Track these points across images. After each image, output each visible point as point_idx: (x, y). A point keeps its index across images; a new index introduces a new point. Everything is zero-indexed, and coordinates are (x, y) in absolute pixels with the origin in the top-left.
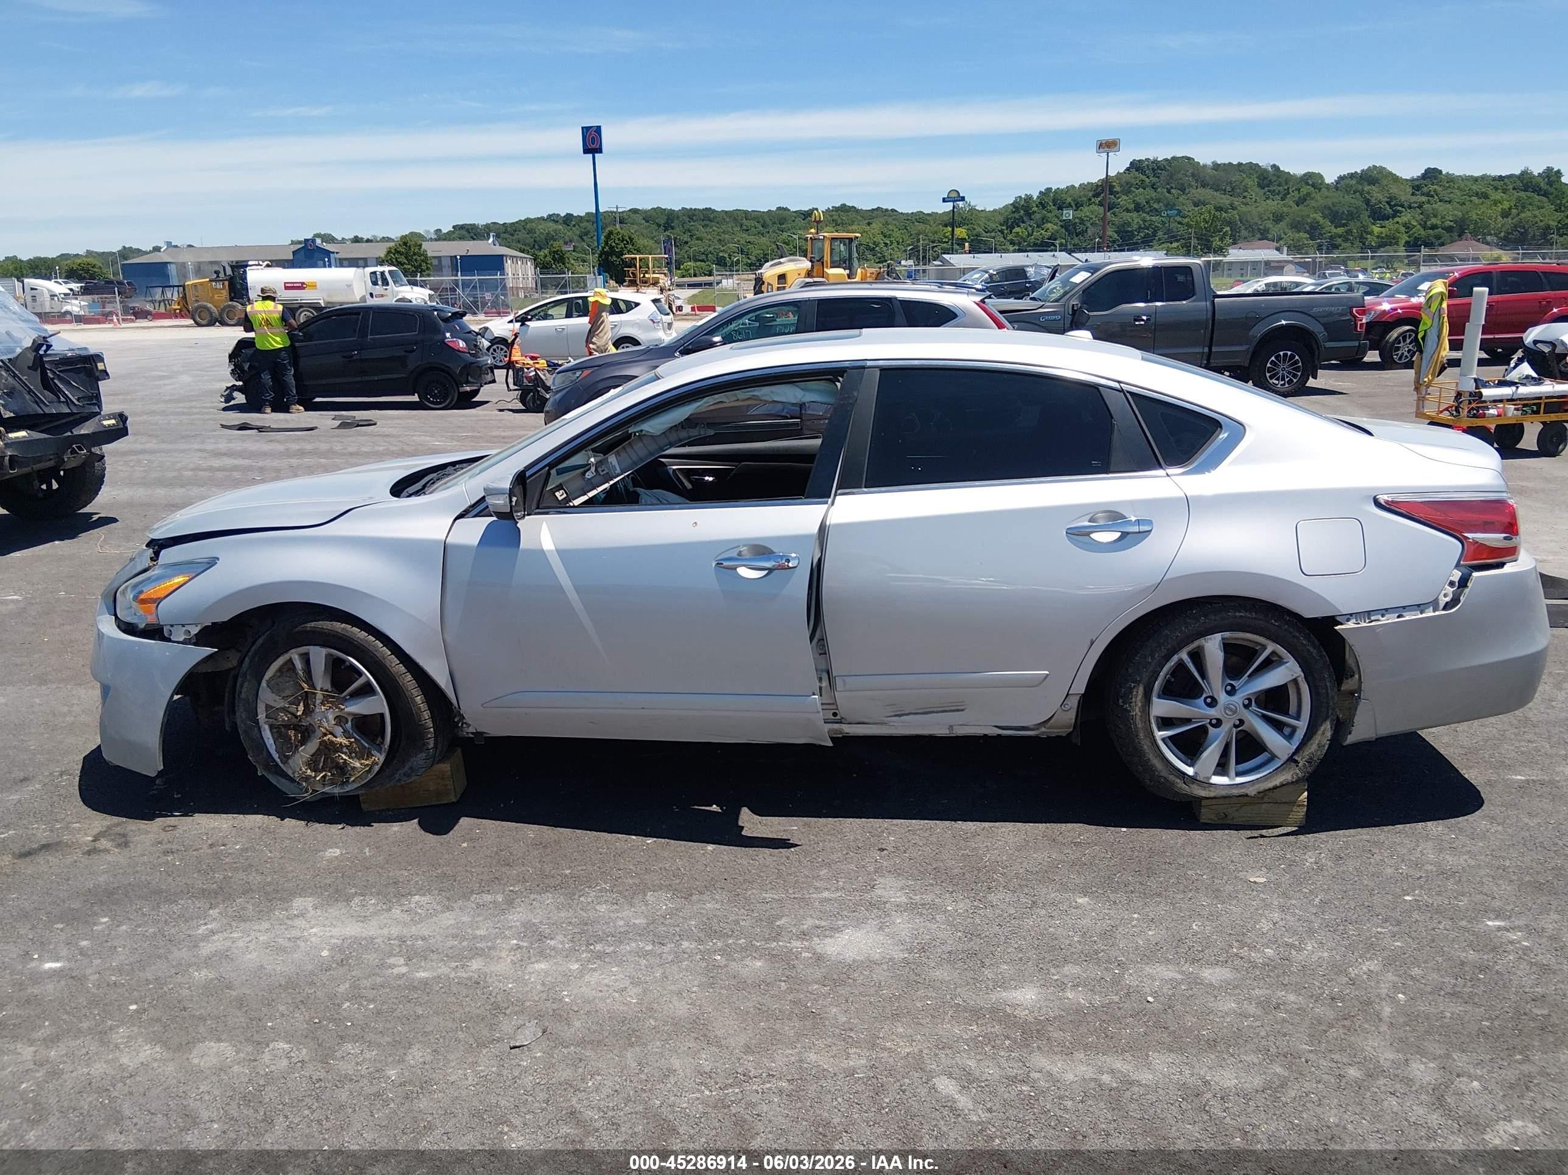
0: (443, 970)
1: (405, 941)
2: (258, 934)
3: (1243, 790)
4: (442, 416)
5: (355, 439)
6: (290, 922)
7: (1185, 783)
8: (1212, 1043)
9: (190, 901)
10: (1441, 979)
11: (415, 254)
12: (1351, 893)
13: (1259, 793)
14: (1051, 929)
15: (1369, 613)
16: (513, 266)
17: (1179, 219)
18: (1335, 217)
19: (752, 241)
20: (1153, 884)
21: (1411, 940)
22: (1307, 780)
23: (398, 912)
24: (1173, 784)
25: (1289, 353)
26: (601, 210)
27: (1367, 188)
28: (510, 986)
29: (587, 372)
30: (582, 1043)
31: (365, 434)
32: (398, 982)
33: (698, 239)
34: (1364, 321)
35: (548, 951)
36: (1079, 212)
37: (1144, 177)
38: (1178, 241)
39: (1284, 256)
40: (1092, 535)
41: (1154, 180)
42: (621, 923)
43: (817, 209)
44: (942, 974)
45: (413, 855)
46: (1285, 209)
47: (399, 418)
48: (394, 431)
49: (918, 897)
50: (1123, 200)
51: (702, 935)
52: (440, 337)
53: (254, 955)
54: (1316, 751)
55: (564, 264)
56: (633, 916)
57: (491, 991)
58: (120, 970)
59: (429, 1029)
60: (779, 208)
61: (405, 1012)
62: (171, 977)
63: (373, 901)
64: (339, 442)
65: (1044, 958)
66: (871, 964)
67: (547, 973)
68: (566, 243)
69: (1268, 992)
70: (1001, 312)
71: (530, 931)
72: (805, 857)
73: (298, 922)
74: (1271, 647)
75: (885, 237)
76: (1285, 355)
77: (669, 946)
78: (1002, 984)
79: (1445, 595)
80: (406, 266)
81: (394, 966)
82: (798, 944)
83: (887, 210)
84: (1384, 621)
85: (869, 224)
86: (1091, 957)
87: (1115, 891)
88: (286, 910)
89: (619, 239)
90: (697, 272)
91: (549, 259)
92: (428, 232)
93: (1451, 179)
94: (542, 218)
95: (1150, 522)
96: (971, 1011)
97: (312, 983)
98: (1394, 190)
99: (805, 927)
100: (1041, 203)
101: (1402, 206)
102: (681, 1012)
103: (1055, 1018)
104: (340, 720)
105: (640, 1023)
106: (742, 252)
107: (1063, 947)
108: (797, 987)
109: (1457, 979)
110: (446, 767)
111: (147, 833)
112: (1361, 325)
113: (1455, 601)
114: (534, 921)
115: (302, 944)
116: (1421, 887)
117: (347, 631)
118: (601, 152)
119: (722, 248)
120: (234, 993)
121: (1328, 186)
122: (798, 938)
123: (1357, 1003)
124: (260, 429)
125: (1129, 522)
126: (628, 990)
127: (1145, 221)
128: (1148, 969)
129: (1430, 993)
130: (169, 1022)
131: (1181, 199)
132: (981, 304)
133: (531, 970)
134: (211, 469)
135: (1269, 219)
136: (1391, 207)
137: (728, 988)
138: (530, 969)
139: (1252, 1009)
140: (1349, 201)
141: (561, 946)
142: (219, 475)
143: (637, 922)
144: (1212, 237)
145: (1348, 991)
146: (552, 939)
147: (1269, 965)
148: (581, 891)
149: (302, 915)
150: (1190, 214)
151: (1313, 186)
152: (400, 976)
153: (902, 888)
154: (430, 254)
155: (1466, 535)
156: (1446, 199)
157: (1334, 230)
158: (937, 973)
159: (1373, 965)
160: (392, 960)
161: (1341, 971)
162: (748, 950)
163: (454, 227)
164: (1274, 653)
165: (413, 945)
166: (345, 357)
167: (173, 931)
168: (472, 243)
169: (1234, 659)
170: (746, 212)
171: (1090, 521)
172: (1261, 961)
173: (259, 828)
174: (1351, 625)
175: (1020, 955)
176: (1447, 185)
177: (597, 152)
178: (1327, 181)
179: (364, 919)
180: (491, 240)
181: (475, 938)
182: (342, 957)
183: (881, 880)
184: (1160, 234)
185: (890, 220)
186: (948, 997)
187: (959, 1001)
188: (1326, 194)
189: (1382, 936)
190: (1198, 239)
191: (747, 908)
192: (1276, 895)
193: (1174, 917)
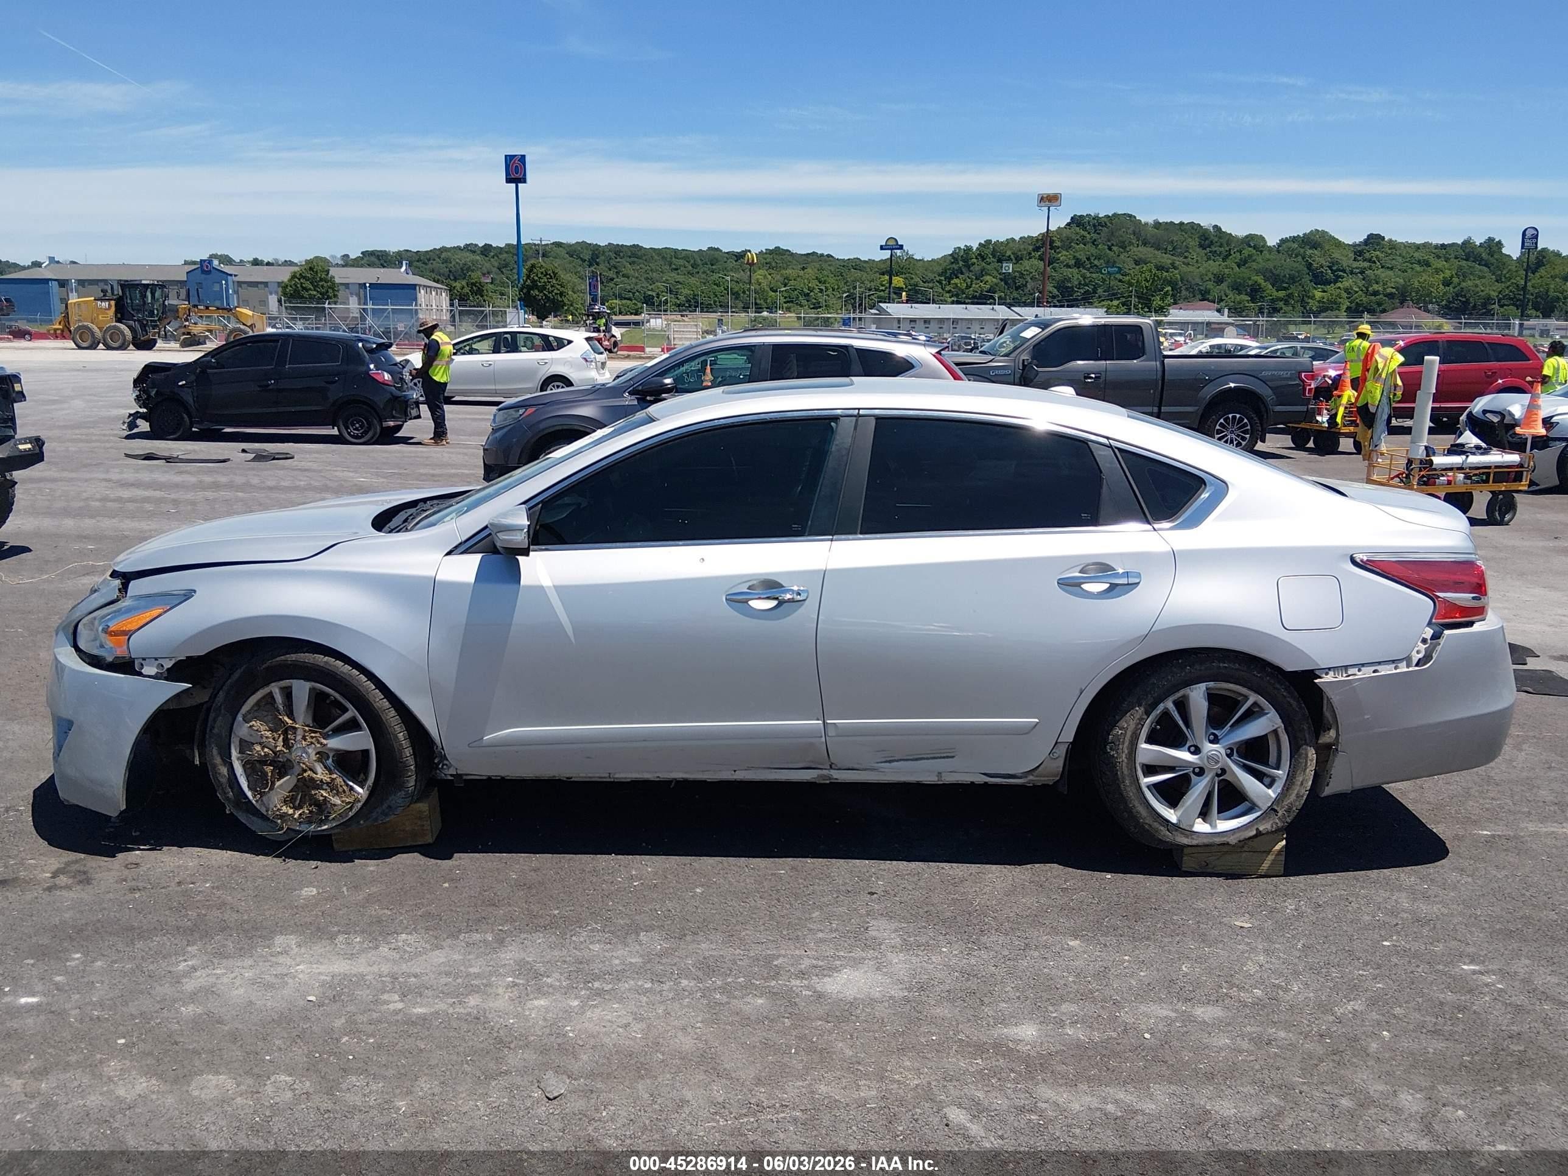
0: (441, 1006)
1: (397, 978)
2: (244, 970)
3: (1225, 839)
4: (365, 452)
5: (271, 473)
6: (273, 959)
7: (1168, 830)
8: (1209, 1076)
9: (165, 938)
10: (1422, 1019)
11: (321, 280)
12: (1331, 938)
13: (1240, 841)
14: (1045, 970)
15: (1346, 667)
16: (427, 296)
17: (1119, 276)
18: (1276, 281)
19: (681, 280)
20: (1140, 928)
21: (1391, 982)
22: (1285, 829)
23: (386, 950)
24: (1157, 831)
25: (1238, 416)
26: (523, 242)
27: (1309, 252)
28: (511, 1021)
29: (531, 410)
30: (592, 1075)
31: (283, 468)
32: (396, 1018)
33: (624, 276)
34: (1313, 386)
35: (546, 989)
36: (1018, 265)
37: (1085, 234)
38: (1118, 299)
39: (1225, 318)
40: (1082, 586)
41: (1095, 236)
42: (617, 962)
43: (750, 251)
44: (943, 1011)
45: (394, 895)
46: (1226, 271)
47: (318, 452)
48: (315, 466)
49: (912, 939)
50: (1063, 256)
51: (700, 974)
52: (364, 369)
53: (242, 991)
54: (1295, 801)
55: (482, 296)
56: (627, 955)
57: (493, 1027)
58: (101, 1005)
59: (433, 1062)
60: (710, 249)
61: (407, 1047)
62: (156, 1012)
63: (358, 939)
64: (255, 475)
65: (1041, 997)
66: (872, 1001)
67: (547, 1010)
68: (484, 275)
69: (1259, 1029)
70: (957, 364)
71: (523, 968)
72: (796, 900)
73: (281, 959)
74: (1253, 698)
75: (820, 282)
76: (1234, 418)
77: (668, 983)
78: (1004, 1021)
79: (1418, 652)
80: (312, 292)
81: (387, 1003)
82: (798, 982)
83: (822, 255)
84: (1360, 675)
85: (803, 269)
86: (1086, 996)
87: (1105, 935)
88: (269, 947)
89: (542, 273)
90: (623, 310)
91: (467, 290)
92: (333, 257)
93: (1393, 245)
94: (459, 248)
95: (1139, 575)
96: (974, 1046)
97: (307, 1019)
98: (1336, 255)
99: (803, 966)
100: (980, 255)
101: (1344, 271)
102: (687, 1047)
103: (1056, 1053)
104: (322, 756)
105: (647, 1057)
106: (671, 292)
107: (1058, 986)
108: (801, 1023)
109: (1437, 1018)
110: (423, 806)
111: (110, 870)
112: (1310, 390)
113: (1427, 658)
114: (528, 959)
115: (291, 981)
116: (1398, 933)
117: (330, 665)
118: (525, 182)
119: (650, 287)
120: (226, 1028)
121: (1270, 249)
122: (797, 977)
123: (1343, 1039)
124: (168, 460)
125: (1117, 575)
126: (632, 1025)
127: (1085, 278)
128: (1143, 1008)
129: (1413, 1031)
130: (161, 1056)
131: (1122, 256)
132: (938, 355)
133: (530, 1006)
134: (119, 500)
135: (1210, 280)
136: (1333, 272)
137: (732, 1024)
138: (529, 1004)
139: (1245, 1045)
140: (1289, 265)
141: (558, 984)
142: (130, 506)
143: (633, 961)
144: (1153, 296)
145: (1335, 1028)
146: (548, 977)
147: (1258, 1004)
148: (572, 931)
149: (285, 952)
150: (1131, 272)
151: (1255, 247)
152: (396, 1012)
153: (896, 931)
154: (337, 280)
155: (1438, 594)
156: (1388, 265)
157: (1275, 293)
158: (938, 1011)
159: (1358, 1005)
160: (385, 997)
161: (1327, 1010)
162: (748, 988)
163: (362, 253)
164: (1255, 704)
165: (406, 982)
166: (259, 386)
167: (151, 967)
168: (382, 270)
169: (1216, 709)
170: (676, 251)
171: (1080, 572)
172: (1250, 1000)
173: (228, 866)
174: (1329, 678)
175: (1018, 994)
176: (1389, 252)
177: (521, 182)
178: (1269, 244)
179: (352, 956)
180: (404, 268)
181: (468, 975)
182: (334, 993)
183: (872, 922)
184: (1100, 291)
185: (825, 266)
186: (951, 1033)
187: (961, 1036)
188: (1268, 256)
189: (1364, 978)
190: (1138, 297)
191: (743, 948)
192: (1260, 940)
193: (1164, 958)
